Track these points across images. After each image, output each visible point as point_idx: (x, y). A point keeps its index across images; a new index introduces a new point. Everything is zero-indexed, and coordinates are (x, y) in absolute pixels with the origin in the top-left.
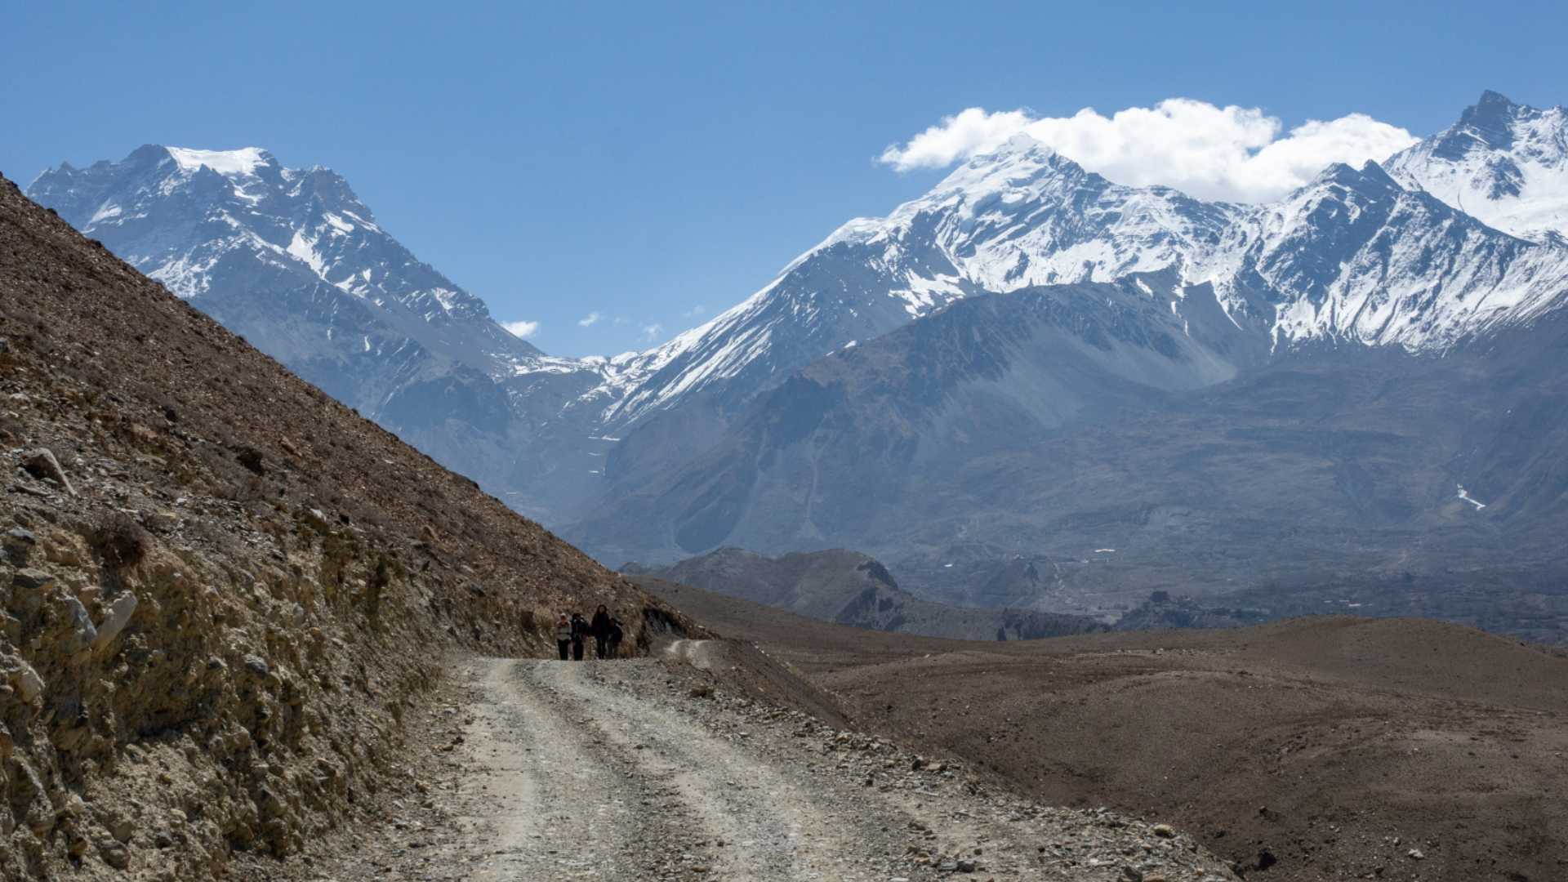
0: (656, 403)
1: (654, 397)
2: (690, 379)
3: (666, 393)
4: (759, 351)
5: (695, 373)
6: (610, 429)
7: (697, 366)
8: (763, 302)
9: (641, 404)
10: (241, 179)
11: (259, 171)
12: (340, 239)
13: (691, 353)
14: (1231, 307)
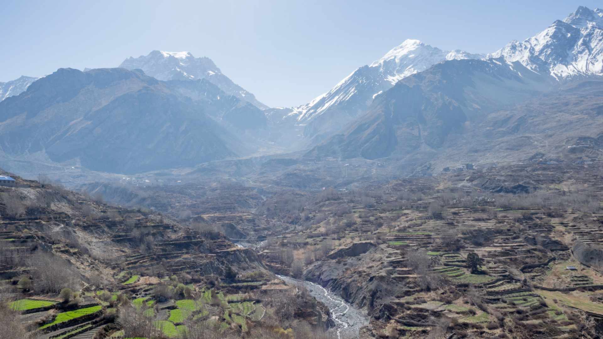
0: (317, 113)
1: (315, 112)
2: (327, 105)
3: (319, 110)
4: (352, 94)
5: (329, 103)
6: (301, 122)
7: (329, 101)
8: (348, 80)
9: (311, 114)
10: (182, 60)
11: (187, 57)
12: (211, 76)
13: (326, 98)
14: (531, 68)
